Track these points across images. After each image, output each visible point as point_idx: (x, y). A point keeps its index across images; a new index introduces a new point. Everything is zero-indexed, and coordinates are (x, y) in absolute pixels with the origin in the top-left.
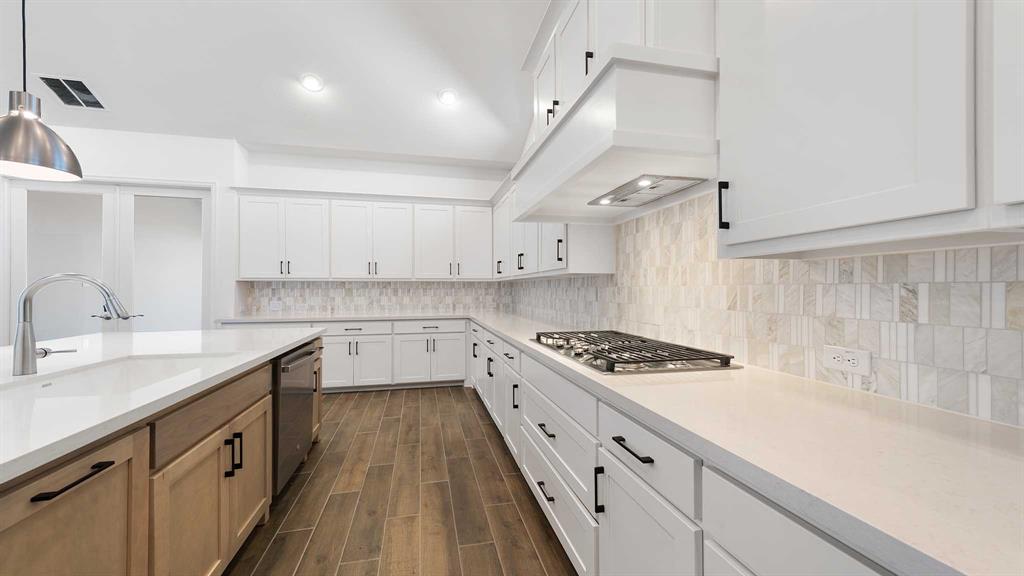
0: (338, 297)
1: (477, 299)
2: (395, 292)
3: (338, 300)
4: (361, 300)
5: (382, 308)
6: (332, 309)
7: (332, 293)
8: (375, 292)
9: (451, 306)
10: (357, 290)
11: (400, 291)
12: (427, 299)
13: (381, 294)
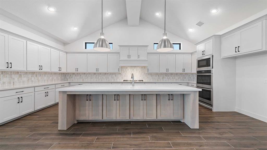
0: (16, 77)
1: (57, 78)
2: (36, 75)
3: (16, 79)
4: (25, 79)
5: (32, 81)
6: (13, 83)
7: (13, 76)
8: (30, 76)
9: (51, 80)
10: (24, 75)
11: (38, 75)
12: (45, 78)
13: (32, 77)
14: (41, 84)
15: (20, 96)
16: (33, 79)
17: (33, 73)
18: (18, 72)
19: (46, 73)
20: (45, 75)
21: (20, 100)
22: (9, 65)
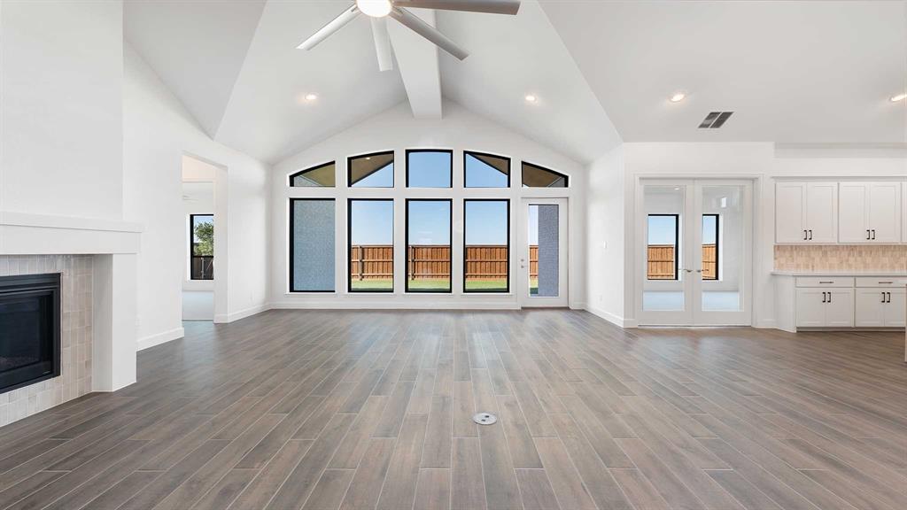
0: (817, 256)
3: (817, 259)
4: (833, 260)
7: (813, 254)
8: (844, 254)
10: (832, 251)
11: (864, 253)
12: (886, 260)
13: (849, 255)
14: (871, 272)
15: (827, 291)
16: (852, 259)
17: (852, 248)
18: (821, 246)
19: (886, 248)
20: (884, 252)
21: (827, 298)
22: (808, 234)
